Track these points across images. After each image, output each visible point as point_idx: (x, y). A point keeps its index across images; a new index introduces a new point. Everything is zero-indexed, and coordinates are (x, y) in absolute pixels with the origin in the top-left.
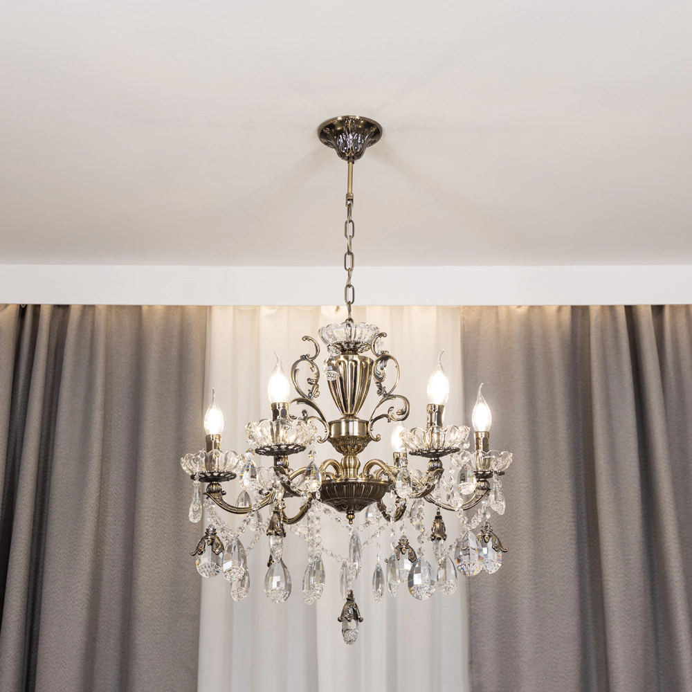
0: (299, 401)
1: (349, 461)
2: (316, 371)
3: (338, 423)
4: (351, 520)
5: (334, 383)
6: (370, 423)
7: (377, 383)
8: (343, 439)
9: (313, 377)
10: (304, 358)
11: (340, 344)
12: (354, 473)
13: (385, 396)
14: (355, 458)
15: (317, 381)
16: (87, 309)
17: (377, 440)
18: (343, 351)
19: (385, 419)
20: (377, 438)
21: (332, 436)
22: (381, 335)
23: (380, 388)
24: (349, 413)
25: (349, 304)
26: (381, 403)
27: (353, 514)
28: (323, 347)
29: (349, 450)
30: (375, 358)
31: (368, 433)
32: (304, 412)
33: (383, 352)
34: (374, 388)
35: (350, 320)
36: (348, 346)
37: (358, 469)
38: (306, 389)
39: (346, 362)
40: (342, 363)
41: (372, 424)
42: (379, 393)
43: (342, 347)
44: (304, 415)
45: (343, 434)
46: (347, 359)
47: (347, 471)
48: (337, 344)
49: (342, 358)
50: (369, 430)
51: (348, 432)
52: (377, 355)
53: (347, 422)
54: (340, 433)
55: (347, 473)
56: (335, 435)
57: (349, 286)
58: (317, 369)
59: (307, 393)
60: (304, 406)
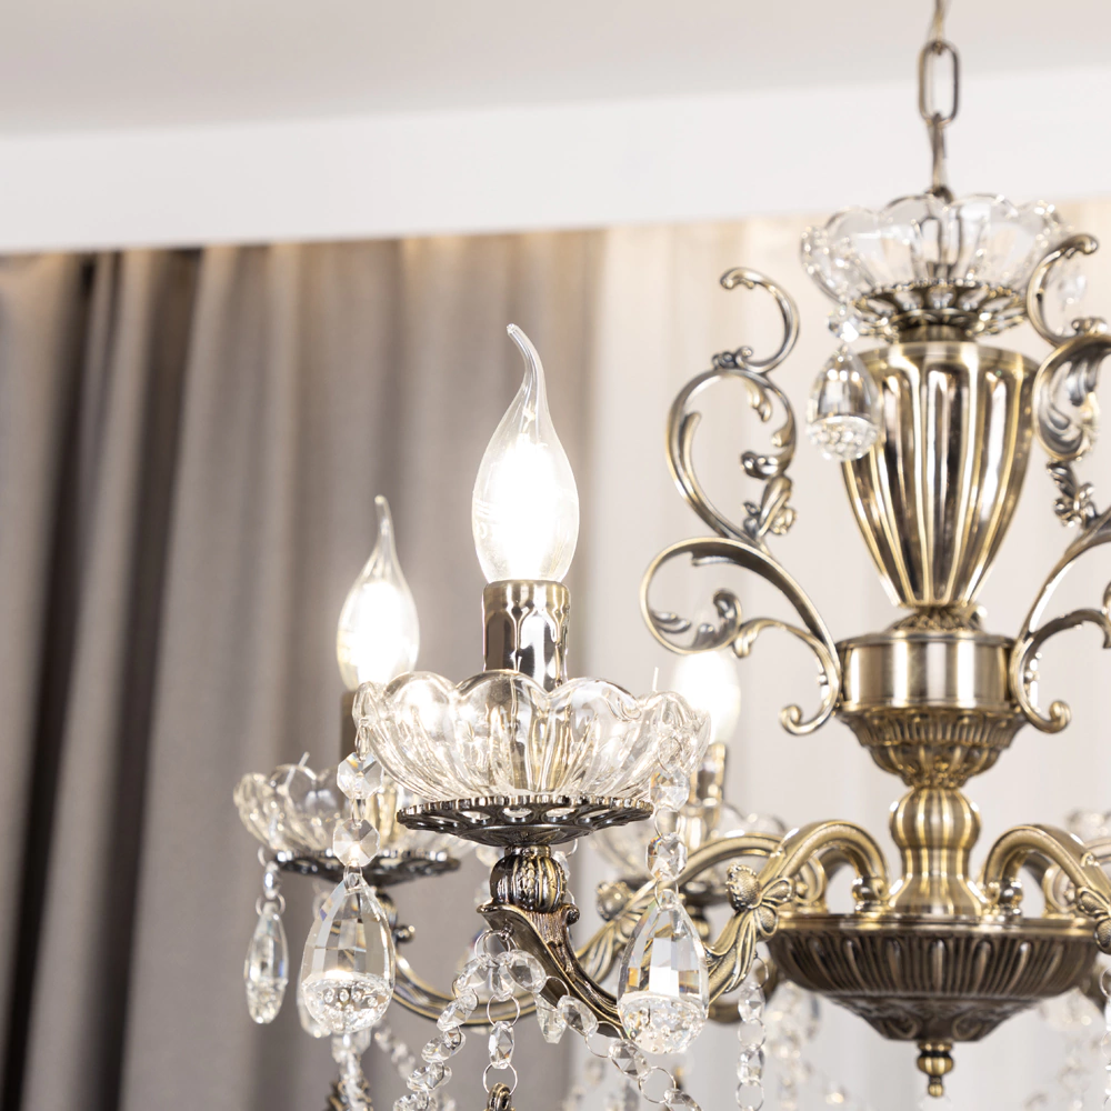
0: (700, 551)
1: (928, 813)
2: (778, 418)
3: (879, 647)
4: (935, 1078)
5: (862, 466)
6: (1022, 647)
7: (1053, 466)
8: (898, 718)
9: (767, 444)
10: (728, 363)
11: (887, 297)
12: (951, 872)
13: (1087, 522)
14: (954, 800)
15: (785, 464)
16: (251, 258)
17: (1052, 725)
18: (907, 327)
19: (1089, 630)
20: (1055, 718)
21: (853, 705)
22: (1072, 246)
23: (1069, 487)
24: (928, 597)
25: (936, 122)
26: (1072, 555)
27: (946, 1055)
28: (813, 311)
29: (927, 767)
30: (1044, 354)
31: (1010, 695)
32: (725, 598)
33: (1080, 326)
34: (1041, 485)
35: (941, 192)
36: (926, 306)
37: (967, 851)
38: (732, 496)
39: (914, 372)
40: (893, 382)
41: (1031, 653)
42: (1066, 513)
43: (900, 310)
44: (722, 613)
45: (901, 698)
46: (918, 358)
47: (917, 859)
48: (877, 297)
49: (898, 358)
50: (1018, 676)
51: (919, 691)
52: (1054, 340)
53: (919, 645)
54: (887, 694)
55: (918, 871)
56: (864, 700)
57: (936, 47)
58: (788, 408)
59: (736, 517)
60: (722, 573)
